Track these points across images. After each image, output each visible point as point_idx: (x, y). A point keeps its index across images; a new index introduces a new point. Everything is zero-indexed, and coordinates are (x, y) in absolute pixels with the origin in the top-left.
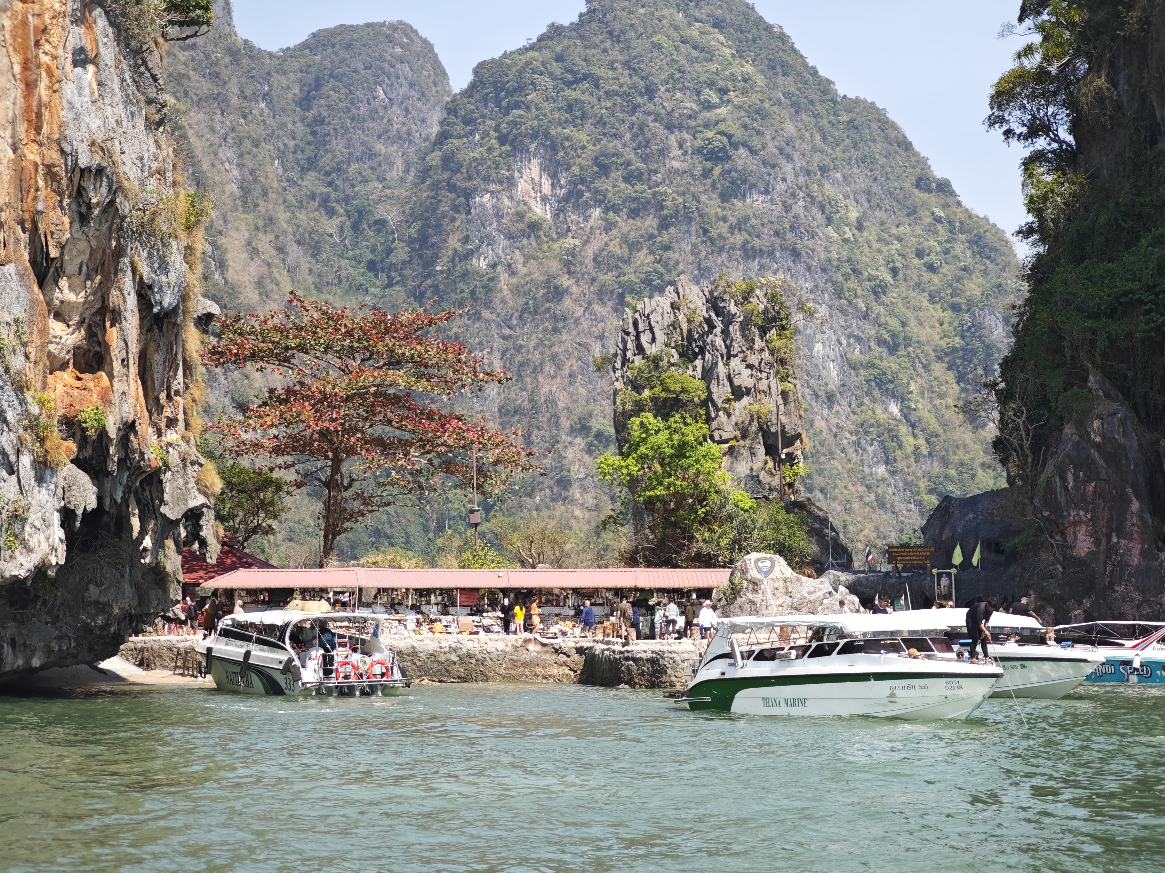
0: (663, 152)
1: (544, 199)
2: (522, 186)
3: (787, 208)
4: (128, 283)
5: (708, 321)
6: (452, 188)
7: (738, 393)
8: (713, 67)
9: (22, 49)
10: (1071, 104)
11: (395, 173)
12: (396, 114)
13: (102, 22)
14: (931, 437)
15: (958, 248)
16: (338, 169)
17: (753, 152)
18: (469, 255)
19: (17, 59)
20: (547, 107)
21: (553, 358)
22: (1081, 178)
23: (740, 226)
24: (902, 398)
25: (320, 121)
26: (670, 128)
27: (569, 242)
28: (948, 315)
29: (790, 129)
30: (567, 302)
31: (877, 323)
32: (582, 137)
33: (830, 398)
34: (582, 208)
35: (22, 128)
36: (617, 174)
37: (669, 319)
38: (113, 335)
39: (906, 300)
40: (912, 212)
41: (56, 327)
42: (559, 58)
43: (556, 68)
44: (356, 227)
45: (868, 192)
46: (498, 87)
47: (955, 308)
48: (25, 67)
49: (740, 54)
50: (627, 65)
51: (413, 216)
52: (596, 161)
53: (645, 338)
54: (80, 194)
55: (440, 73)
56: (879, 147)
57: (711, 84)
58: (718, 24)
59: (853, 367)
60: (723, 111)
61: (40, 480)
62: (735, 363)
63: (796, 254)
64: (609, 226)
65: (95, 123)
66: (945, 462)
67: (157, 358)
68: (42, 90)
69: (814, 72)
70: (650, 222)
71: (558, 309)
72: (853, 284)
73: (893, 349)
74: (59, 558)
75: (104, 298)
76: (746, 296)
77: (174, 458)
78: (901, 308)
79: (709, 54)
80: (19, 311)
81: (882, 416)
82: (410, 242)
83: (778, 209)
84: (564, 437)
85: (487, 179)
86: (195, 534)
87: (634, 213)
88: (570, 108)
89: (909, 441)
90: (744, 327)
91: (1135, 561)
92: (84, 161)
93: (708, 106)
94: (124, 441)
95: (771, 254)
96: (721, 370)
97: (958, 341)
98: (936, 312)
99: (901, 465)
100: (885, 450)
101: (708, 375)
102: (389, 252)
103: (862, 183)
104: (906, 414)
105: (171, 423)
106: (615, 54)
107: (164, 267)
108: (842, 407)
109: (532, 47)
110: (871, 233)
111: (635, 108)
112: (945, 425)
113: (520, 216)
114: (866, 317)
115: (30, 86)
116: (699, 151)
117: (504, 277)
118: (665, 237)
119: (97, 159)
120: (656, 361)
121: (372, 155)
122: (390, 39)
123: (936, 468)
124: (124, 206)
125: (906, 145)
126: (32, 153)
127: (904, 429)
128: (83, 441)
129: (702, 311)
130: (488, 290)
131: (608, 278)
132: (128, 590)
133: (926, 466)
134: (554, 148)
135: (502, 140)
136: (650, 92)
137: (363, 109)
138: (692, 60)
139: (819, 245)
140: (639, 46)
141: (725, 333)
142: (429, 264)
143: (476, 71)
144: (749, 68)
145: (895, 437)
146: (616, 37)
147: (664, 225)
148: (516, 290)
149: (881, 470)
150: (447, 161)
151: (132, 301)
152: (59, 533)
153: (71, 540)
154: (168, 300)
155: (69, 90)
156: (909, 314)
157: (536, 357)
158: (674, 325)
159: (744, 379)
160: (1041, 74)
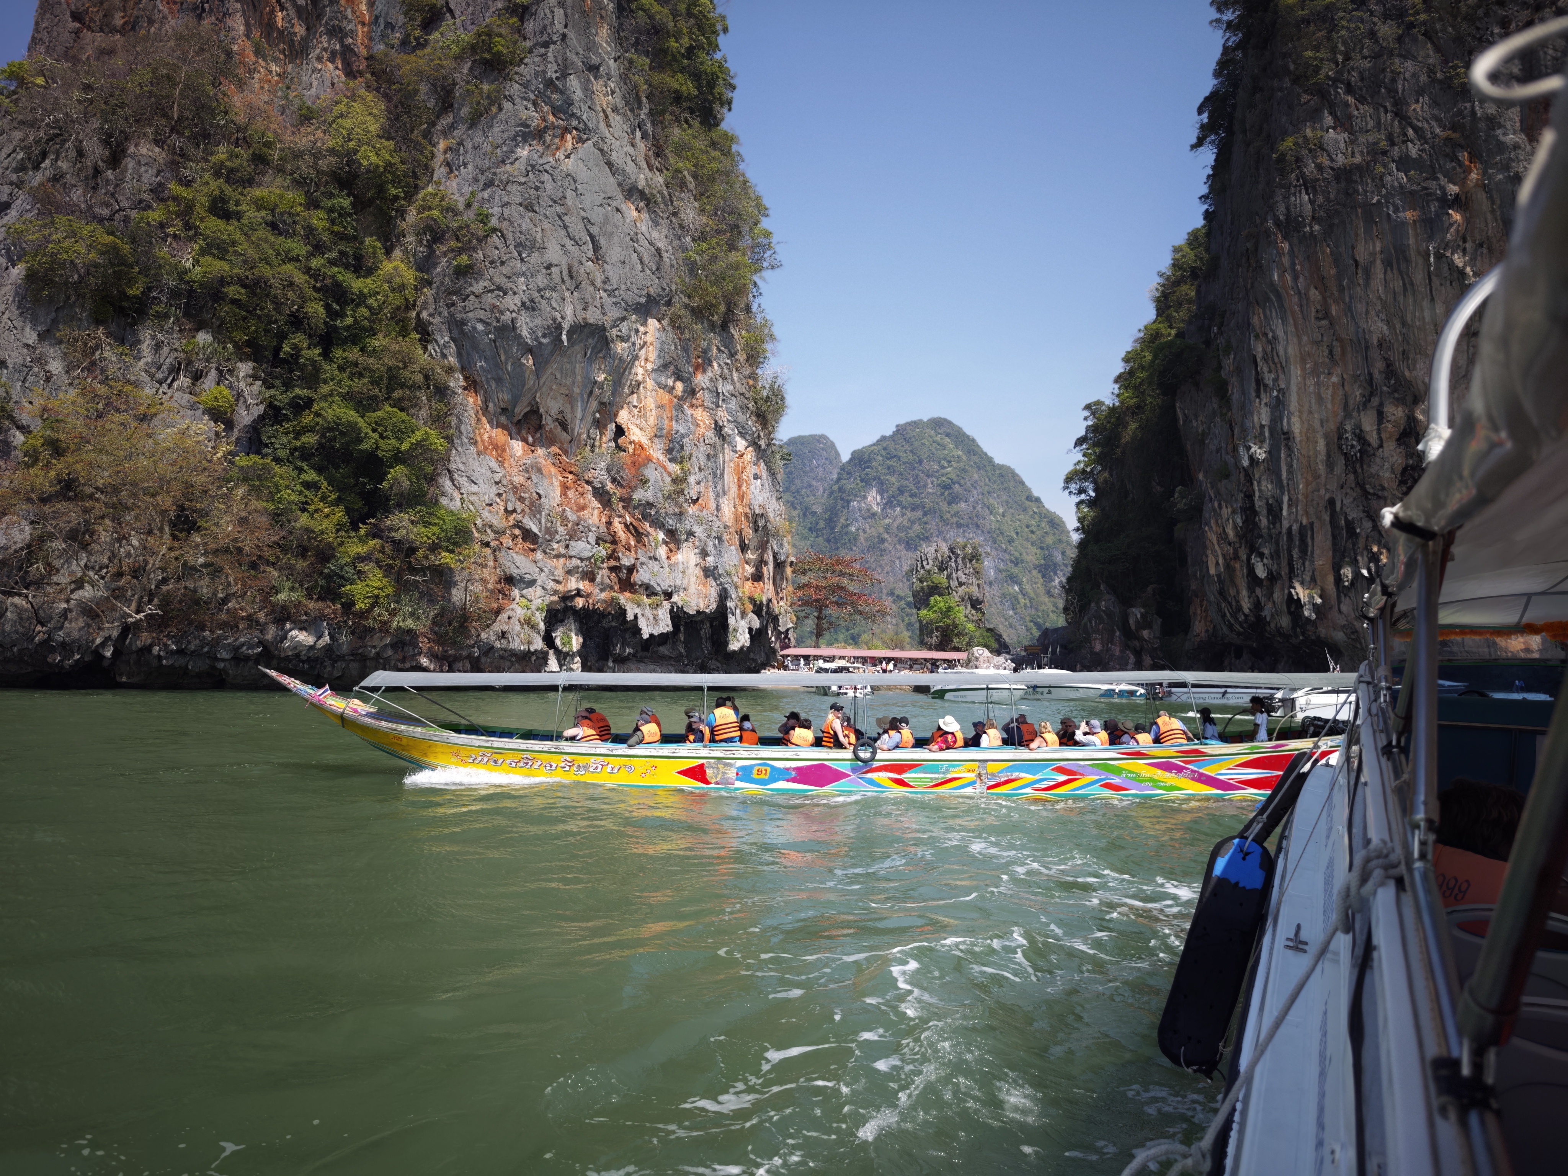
0: (925, 486)
1: (878, 504)
2: (869, 498)
3: (974, 508)
4: (770, 552)
5: (949, 557)
6: (842, 499)
7: (961, 584)
8: (946, 452)
9: (738, 474)
10: (1095, 482)
11: (820, 493)
12: (820, 470)
13: (763, 465)
14: (1031, 600)
15: (1043, 524)
16: (798, 492)
17: (961, 486)
18: (848, 525)
19: (736, 478)
20: (880, 468)
21: (881, 566)
22: (1098, 510)
23: (956, 514)
24: (1020, 584)
25: (791, 473)
26: (928, 476)
27: (888, 521)
28: (1039, 551)
29: (976, 476)
30: (886, 544)
31: (1010, 554)
32: (893, 480)
33: (991, 584)
34: (893, 508)
35: (737, 500)
36: (906, 494)
37: (934, 556)
38: (765, 569)
39: (1022, 545)
40: (1025, 510)
41: (747, 567)
42: (885, 449)
43: (883, 452)
44: (804, 514)
45: (1007, 502)
46: (861, 460)
47: (1042, 548)
48: (738, 480)
49: (957, 447)
50: (911, 451)
51: (827, 510)
52: (899, 489)
53: (925, 563)
54: (755, 522)
55: (837, 454)
56: (1012, 484)
57: (945, 459)
58: (948, 435)
59: (1000, 571)
60: (949, 469)
61: (742, 618)
62: (960, 573)
63: (978, 526)
64: (903, 515)
65: (761, 499)
66: (1037, 610)
67: (778, 577)
68: (744, 488)
69: (986, 454)
70: (919, 513)
71: (882, 547)
72: (1000, 538)
73: (1016, 564)
74: (748, 644)
75: (762, 558)
76: (964, 547)
77: (783, 611)
78: (1020, 548)
79: (944, 447)
80: (736, 562)
81: (1011, 590)
82: (825, 520)
83: (971, 508)
84: (884, 597)
85: (856, 496)
86: (786, 637)
87: (913, 510)
88: (888, 468)
89: (1022, 601)
90: (963, 559)
91: (1117, 653)
92: (757, 512)
93: (943, 467)
94: (768, 605)
95: (967, 526)
96: (954, 575)
97: (1043, 562)
98: (1034, 550)
99: (1019, 611)
100: (1012, 604)
101: (949, 577)
102: (817, 524)
103: (1005, 498)
104: (1021, 589)
105: (782, 599)
106: (907, 447)
107: (781, 546)
108: (995, 587)
109: (874, 445)
110: (1008, 518)
111: (914, 468)
112: (1037, 595)
113: (868, 510)
114: (1005, 551)
115: (740, 486)
116: (939, 485)
117: (862, 534)
118: (925, 519)
119: (762, 511)
120: (929, 571)
121: (811, 486)
122: (818, 441)
123: (1033, 612)
124: (770, 527)
125: (1023, 483)
126: (740, 509)
127: (1020, 596)
128: (755, 604)
129: (947, 553)
130: (855, 539)
131: (902, 535)
132: (763, 655)
133: (1029, 611)
134: (882, 484)
135: (862, 481)
136: (920, 462)
137: (808, 468)
138: (937, 450)
139: (987, 522)
140: (917, 444)
141: (956, 561)
142: (833, 528)
143: (852, 454)
144: (960, 453)
145: (1017, 600)
146: (907, 440)
147: (925, 514)
148: (866, 539)
149: (1011, 612)
150: (841, 489)
151: (771, 558)
152: (748, 636)
153: (752, 638)
154: (783, 558)
155: (752, 487)
156: (1023, 551)
157: (874, 565)
158: (936, 558)
159: (963, 579)
160: (1084, 471)
